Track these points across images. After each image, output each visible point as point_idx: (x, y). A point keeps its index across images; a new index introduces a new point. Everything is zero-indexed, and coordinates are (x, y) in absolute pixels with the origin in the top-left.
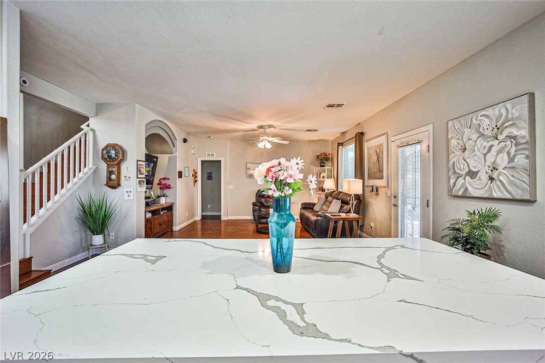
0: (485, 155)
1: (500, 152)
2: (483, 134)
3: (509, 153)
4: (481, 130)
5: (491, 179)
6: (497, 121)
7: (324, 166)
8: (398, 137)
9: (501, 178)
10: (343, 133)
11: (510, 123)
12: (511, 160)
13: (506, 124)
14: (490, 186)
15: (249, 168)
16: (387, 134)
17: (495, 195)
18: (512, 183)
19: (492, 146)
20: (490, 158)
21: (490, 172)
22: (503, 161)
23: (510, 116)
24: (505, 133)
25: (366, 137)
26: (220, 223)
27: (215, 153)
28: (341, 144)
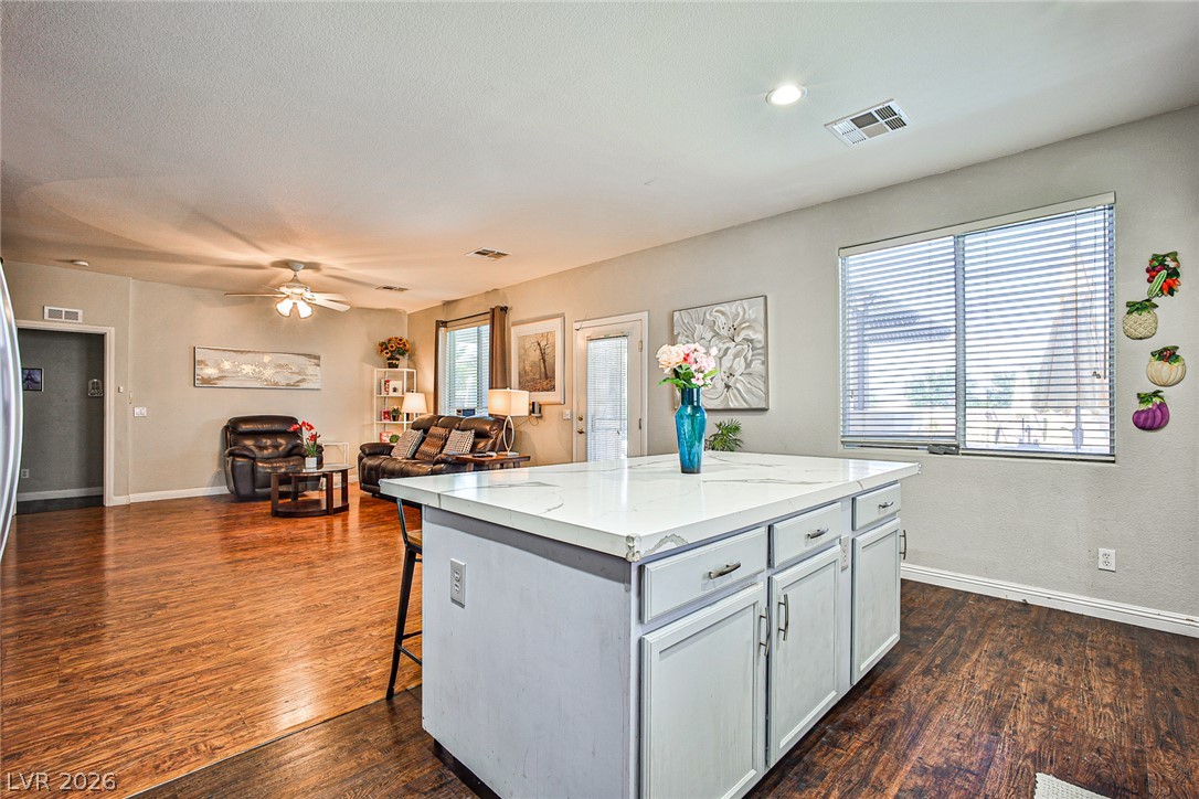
0: (721, 358)
1: (736, 356)
2: (718, 334)
3: (746, 358)
4: (716, 328)
5: (728, 387)
6: (734, 321)
7: (396, 366)
8: (585, 324)
9: (738, 386)
10: (448, 304)
11: (747, 324)
12: (748, 365)
13: (744, 326)
14: (726, 396)
15: (201, 362)
16: (562, 315)
17: (732, 406)
18: (749, 391)
19: (728, 348)
20: (726, 362)
21: (725, 378)
22: (740, 366)
23: (747, 316)
24: (743, 334)
25: (512, 317)
26: (102, 515)
27: (80, 312)
28: (444, 324)
